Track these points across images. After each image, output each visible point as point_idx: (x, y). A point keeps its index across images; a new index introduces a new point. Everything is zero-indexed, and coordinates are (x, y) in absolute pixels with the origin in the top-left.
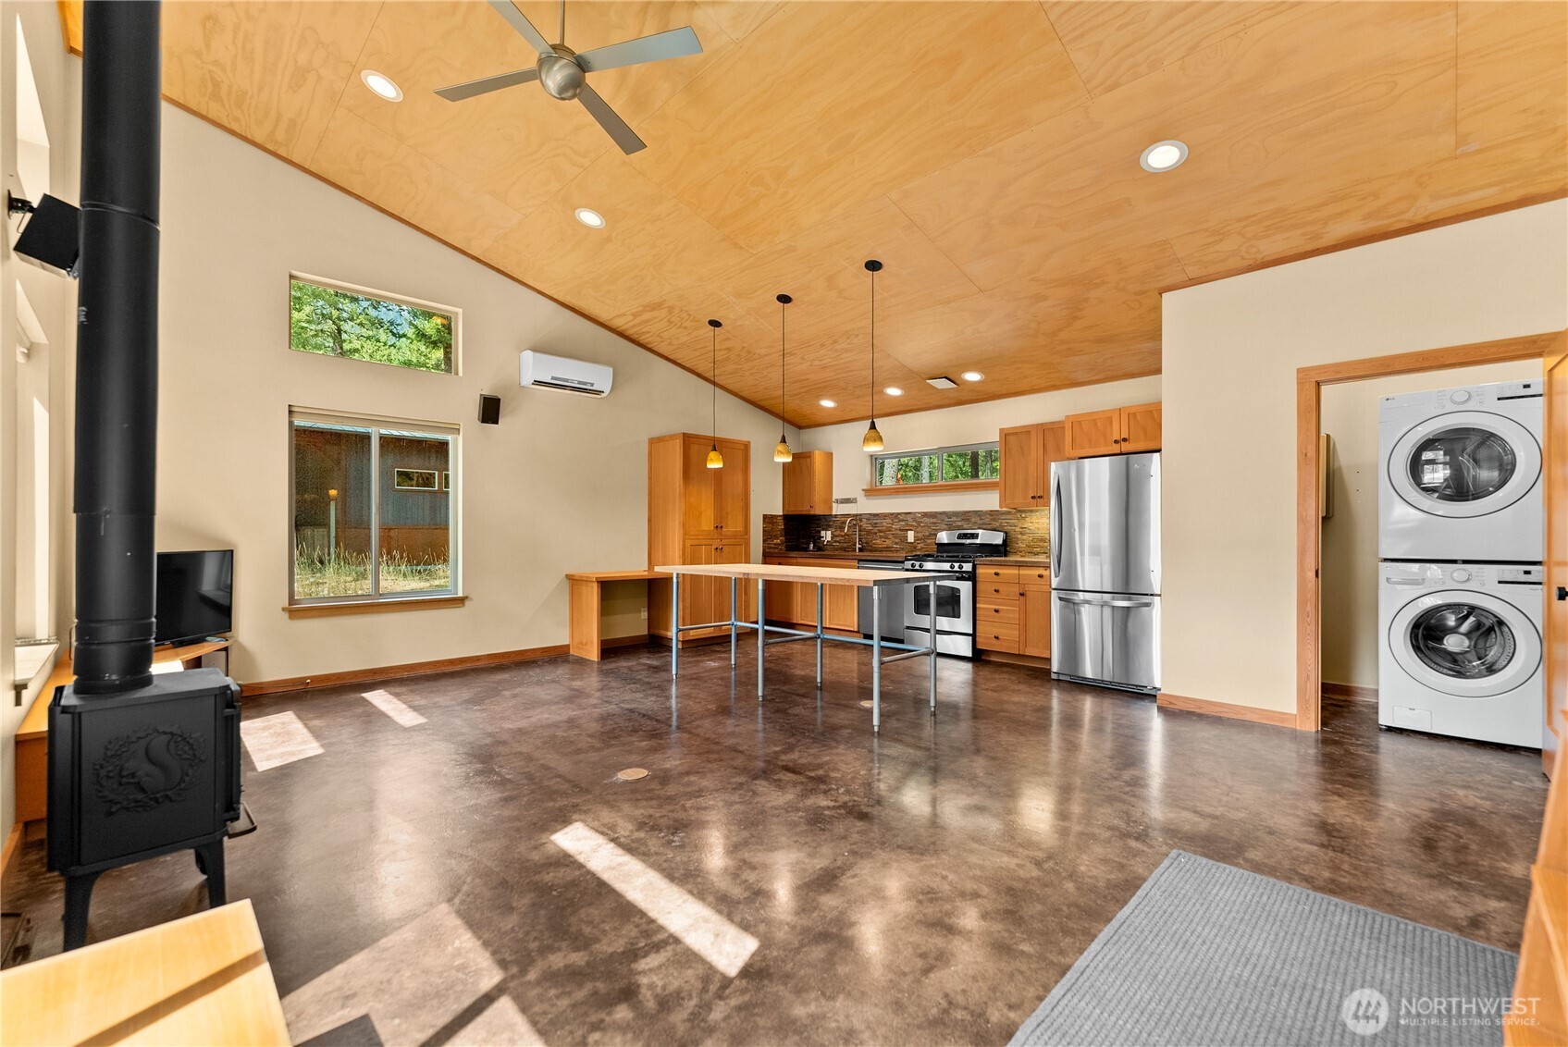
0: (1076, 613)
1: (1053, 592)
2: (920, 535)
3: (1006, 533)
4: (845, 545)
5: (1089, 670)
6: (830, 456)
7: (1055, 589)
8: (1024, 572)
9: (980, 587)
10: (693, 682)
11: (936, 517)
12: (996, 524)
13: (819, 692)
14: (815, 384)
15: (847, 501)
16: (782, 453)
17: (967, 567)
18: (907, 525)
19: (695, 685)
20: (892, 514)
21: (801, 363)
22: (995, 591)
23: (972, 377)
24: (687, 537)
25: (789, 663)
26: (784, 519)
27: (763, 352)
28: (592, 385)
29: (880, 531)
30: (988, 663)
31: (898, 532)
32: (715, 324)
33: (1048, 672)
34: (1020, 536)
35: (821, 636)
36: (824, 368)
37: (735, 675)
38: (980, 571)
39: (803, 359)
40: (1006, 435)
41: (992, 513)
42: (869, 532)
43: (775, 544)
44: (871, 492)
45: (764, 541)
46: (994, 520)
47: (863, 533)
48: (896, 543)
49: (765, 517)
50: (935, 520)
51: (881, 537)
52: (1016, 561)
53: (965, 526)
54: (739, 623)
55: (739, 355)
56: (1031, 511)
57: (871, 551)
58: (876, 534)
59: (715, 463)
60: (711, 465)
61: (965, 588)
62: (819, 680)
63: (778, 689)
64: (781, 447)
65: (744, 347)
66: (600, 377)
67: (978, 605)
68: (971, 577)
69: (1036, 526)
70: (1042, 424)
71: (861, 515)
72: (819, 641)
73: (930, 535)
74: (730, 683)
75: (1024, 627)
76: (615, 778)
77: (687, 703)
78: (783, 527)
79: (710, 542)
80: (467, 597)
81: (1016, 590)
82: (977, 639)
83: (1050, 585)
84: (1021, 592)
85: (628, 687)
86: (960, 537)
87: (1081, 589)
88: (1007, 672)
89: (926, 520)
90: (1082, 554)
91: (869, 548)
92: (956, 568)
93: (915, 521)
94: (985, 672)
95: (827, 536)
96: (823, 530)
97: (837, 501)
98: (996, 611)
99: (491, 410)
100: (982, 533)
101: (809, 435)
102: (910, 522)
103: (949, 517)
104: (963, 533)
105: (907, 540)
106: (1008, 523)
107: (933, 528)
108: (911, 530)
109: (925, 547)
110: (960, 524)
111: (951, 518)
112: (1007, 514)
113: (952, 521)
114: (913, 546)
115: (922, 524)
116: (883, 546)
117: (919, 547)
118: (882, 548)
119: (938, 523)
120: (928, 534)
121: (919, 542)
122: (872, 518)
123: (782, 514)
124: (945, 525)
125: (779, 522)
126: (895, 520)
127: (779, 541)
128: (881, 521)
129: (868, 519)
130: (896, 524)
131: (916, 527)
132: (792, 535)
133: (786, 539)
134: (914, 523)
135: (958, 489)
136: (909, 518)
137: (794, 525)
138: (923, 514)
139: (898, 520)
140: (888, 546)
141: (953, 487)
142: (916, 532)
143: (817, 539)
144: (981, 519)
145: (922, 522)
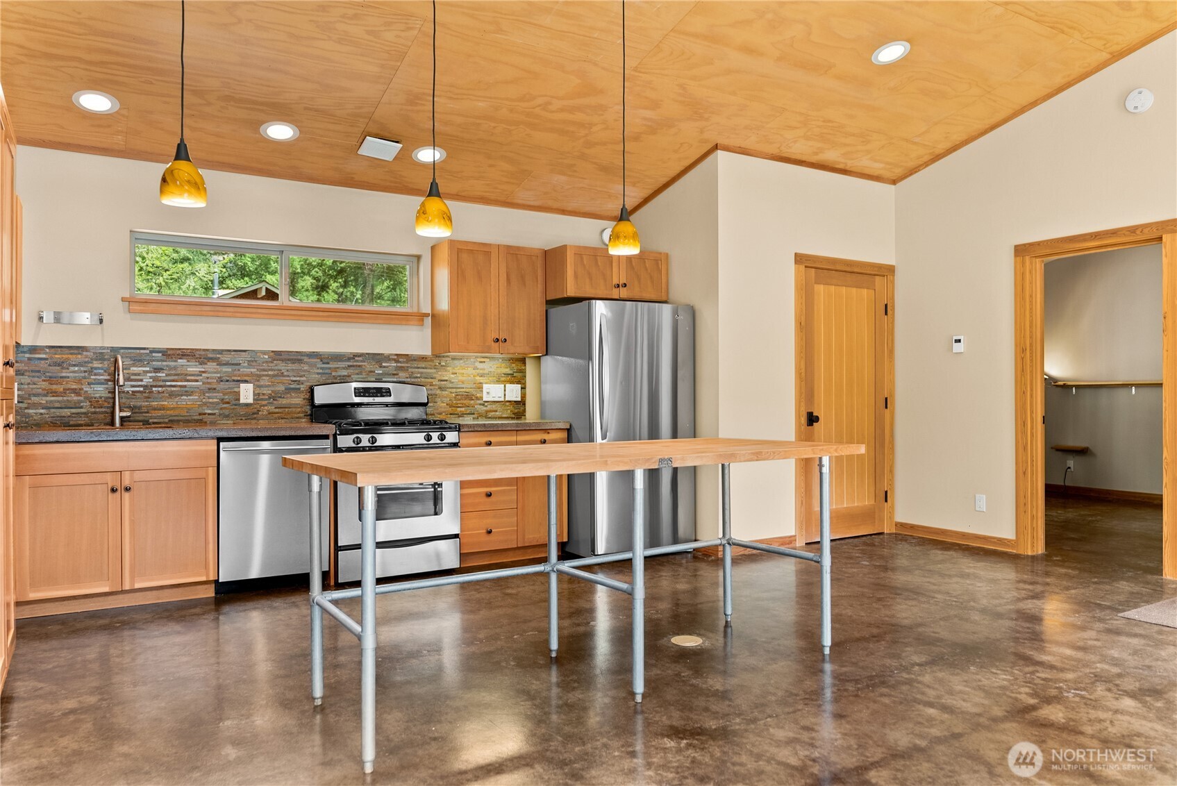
2: (266, 390)
8: (522, 437)
11: (296, 360)
17: (452, 437)
18: (237, 372)
20: (198, 351)
31: (215, 384)
38: (466, 441)
44: (140, 308)
48: (212, 407)
50: (296, 366)
53: (360, 377)
70: (505, 246)
71: (116, 349)
73: (289, 390)
86: (358, 393)
89: (280, 364)
93: (255, 365)
98: (489, 495)
100: (395, 389)
102: (244, 367)
103: (325, 361)
104: (363, 388)
105: (239, 400)
106: (422, 373)
107: (294, 379)
108: (246, 382)
109: (277, 410)
110: (346, 374)
111: (328, 363)
112: (420, 361)
113: (330, 368)
114: (251, 413)
115: (270, 372)
116: (178, 412)
117: (264, 410)
118: (175, 415)
119: (304, 371)
120: (283, 389)
121: (264, 402)
122: (149, 357)
124: (318, 374)
126: (210, 363)
128: (172, 364)
129: (137, 359)
130: (211, 370)
131: (258, 376)
134: (253, 370)
135: (342, 317)
136: (243, 360)
138: (272, 355)
139: (215, 364)
140: (190, 412)
141: (332, 314)
142: (258, 386)
144: (380, 367)
145: (270, 368)
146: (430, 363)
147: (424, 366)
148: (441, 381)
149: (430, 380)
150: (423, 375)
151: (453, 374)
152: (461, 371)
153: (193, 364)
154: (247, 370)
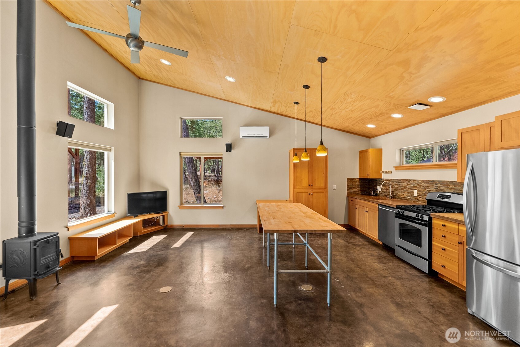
2: (420, 193)
4: (387, 194)
6: (381, 150)
8: (461, 228)
9: (435, 232)
11: (429, 183)
14: (357, 119)
15: (386, 172)
17: (426, 218)
18: (414, 186)
20: (407, 180)
21: (341, 111)
23: (437, 100)
24: (295, 189)
26: (360, 180)
28: (262, 134)
29: (402, 189)
31: (409, 190)
36: (352, 111)
38: (435, 221)
40: (462, 133)
42: (396, 189)
43: (354, 191)
44: (397, 168)
45: (348, 190)
47: (394, 189)
48: (409, 196)
49: (348, 179)
50: (428, 185)
51: (402, 192)
52: (456, 220)
53: (446, 190)
57: (397, 198)
58: (399, 190)
66: (265, 131)
67: (433, 243)
68: (428, 225)
70: (488, 124)
71: (393, 179)
73: (426, 193)
78: (359, 183)
79: (306, 191)
80: (224, 206)
81: (457, 239)
82: (433, 264)
84: (460, 241)
86: (439, 197)
89: (424, 184)
91: (396, 197)
92: (419, 217)
93: (418, 185)
95: (379, 189)
96: (378, 186)
97: (383, 172)
98: (444, 249)
99: (229, 148)
101: (373, 140)
104: (442, 195)
105: (414, 195)
107: (428, 190)
108: (416, 189)
109: (423, 200)
110: (442, 189)
111: (437, 185)
114: (417, 199)
115: (421, 187)
116: (403, 197)
117: (420, 199)
118: (402, 197)
119: (430, 187)
120: (424, 193)
121: (420, 196)
122: (398, 181)
123: (358, 178)
124: (434, 188)
125: (357, 181)
126: (408, 184)
127: (356, 190)
128: (402, 183)
129: (396, 182)
130: (409, 185)
131: (418, 188)
132: (365, 187)
133: (361, 189)
134: (417, 186)
135: (442, 167)
136: (415, 183)
137: (366, 183)
138: (422, 181)
139: (409, 184)
140: (405, 197)
141: (439, 166)
142: (419, 191)
143: (375, 190)
144: (455, 187)
145: (421, 185)
153: (405, 184)
154: (416, 186)
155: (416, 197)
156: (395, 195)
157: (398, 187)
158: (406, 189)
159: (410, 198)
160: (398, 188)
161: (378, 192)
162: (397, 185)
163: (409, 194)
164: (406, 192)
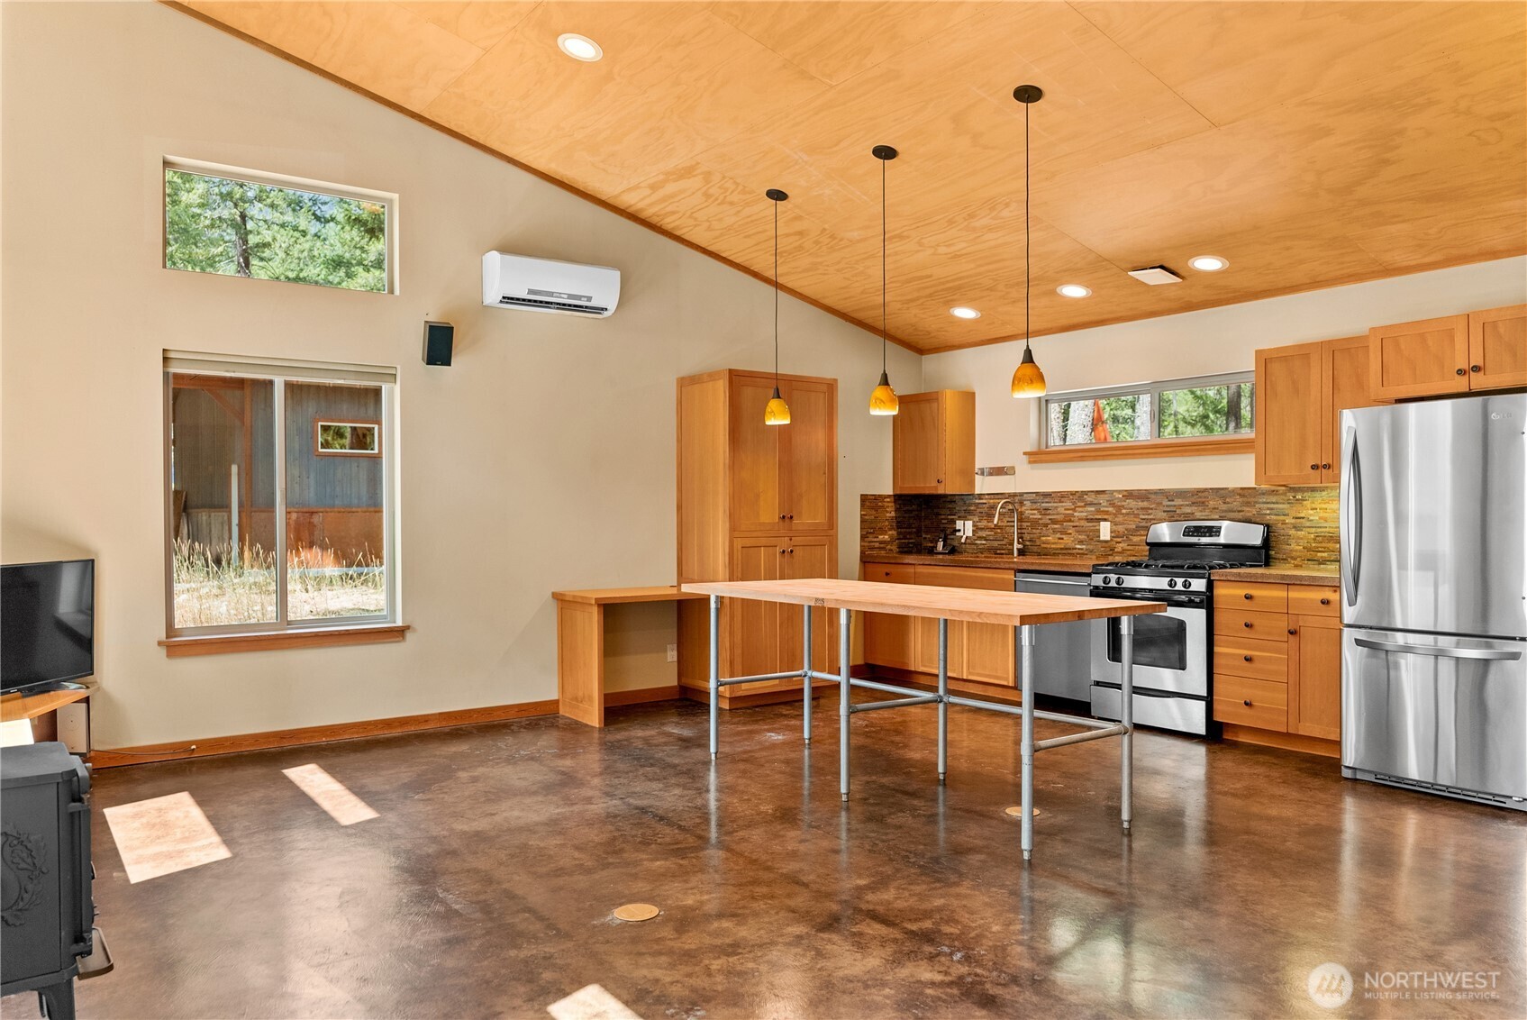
0: (1390, 667)
1: (1346, 631)
2: (1121, 528)
3: (1268, 526)
4: (996, 544)
5: (1413, 767)
6: (969, 398)
7: (1349, 626)
8: (1295, 594)
9: (1219, 618)
10: (742, 766)
11: (1147, 499)
12: (1250, 512)
13: (940, 789)
14: (943, 283)
15: (999, 471)
16: (882, 401)
17: (1198, 585)
18: (1098, 511)
19: (744, 772)
20: (1073, 493)
21: (918, 251)
22: (1247, 625)
23: (1208, 264)
24: (736, 534)
25: (898, 739)
26: (895, 502)
27: (855, 235)
28: (589, 299)
29: (1054, 522)
30: (1235, 745)
31: (1084, 523)
32: (777, 195)
33: (1335, 765)
34: (1292, 532)
35: (945, 699)
36: (956, 256)
37: (810, 756)
38: (1221, 591)
39: (920, 244)
40: (1266, 360)
41: (1243, 492)
42: (1035, 523)
43: (881, 542)
44: (1040, 456)
45: (863, 537)
46: (1248, 504)
47: (1025, 524)
48: (1081, 542)
49: (864, 498)
50: (1145, 504)
51: (1055, 531)
52: (1283, 577)
53: (1198, 515)
54: (816, 674)
55: (817, 242)
56: (1313, 490)
57: (1039, 554)
58: (1046, 525)
59: (777, 417)
60: (770, 422)
61: (1194, 620)
62: (941, 769)
63: (874, 782)
64: (880, 392)
65: (824, 229)
66: (601, 287)
67: (1216, 649)
68: (1207, 602)
69: (1322, 514)
70: (1330, 342)
71: (1022, 494)
72: (941, 706)
73: (1138, 528)
74: (801, 769)
75: (1296, 688)
76: (610, 918)
77: (728, 800)
78: (893, 514)
79: (773, 541)
80: (408, 628)
81: (1283, 624)
82: (1216, 706)
83: (1341, 617)
84: (1292, 628)
85: (641, 772)
86: (1187, 532)
87: (1400, 626)
88: (1264, 764)
89: (1131, 503)
90: (1402, 566)
91: (1035, 549)
92: (1179, 587)
93: (1113, 505)
94: (1228, 762)
95: (966, 528)
96: (960, 518)
97: (982, 471)
98: (1248, 659)
99: (440, 345)
100: (1227, 527)
101: (935, 364)
102: (1104, 506)
103: (1170, 498)
104: (1193, 527)
105: (1099, 537)
106: (1272, 509)
107: (1144, 517)
108: (1105, 520)
109: (1129, 548)
110: (1189, 511)
111: (1173, 501)
112: (1270, 494)
113: (1175, 506)
114: (1109, 547)
115: (1124, 511)
116: (1059, 546)
117: (1119, 548)
118: (1057, 549)
119: (1152, 509)
120: (1134, 527)
121: (1119, 540)
122: (1040, 499)
123: (891, 493)
124: (1164, 511)
125: (888, 507)
126: (1079, 504)
127: (887, 537)
128: (1055, 505)
129: (1033, 502)
130: (1080, 509)
131: (1114, 514)
132: (909, 526)
133: (899, 533)
134: (1110, 509)
135: (1185, 451)
136: (1102, 500)
137: (911, 511)
138: (1125, 493)
139: (1083, 504)
140: (1067, 547)
141: (1176, 449)
142: (1114, 523)
143: (949, 533)
144: (1224, 503)
145: (1123, 506)
146: (1283, 497)
147: (1274, 501)
148: (1297, 518)
149: (1282, 518)
150: (1272, 512)
151: (1313, 509)
152: (1324, 506)
153: (1068, 504)
154: (1106, 509)
155: (1106, 542)
156: (1028, 543)
157: (1040, 517)
158: (1070, 521)
159: (1084, 547)
160: (1040, 522)
161: (963, 541)
162: (1036, 512)
163: (1082, 537)
164: (1070, 531)
